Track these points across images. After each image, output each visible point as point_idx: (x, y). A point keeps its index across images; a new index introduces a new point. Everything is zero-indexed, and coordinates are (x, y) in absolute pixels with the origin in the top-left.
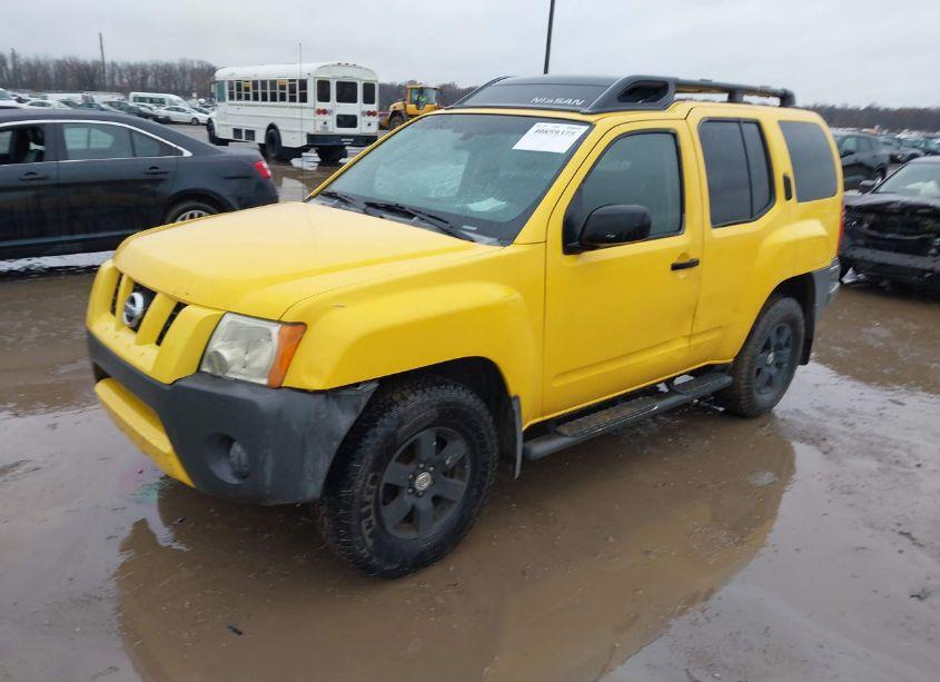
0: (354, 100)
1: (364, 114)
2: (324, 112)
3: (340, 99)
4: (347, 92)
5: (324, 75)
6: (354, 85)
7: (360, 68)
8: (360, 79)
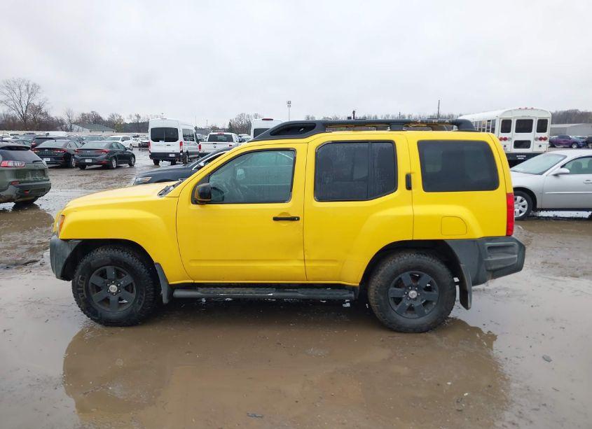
0: (530, 130)
1: (536, 139)
2: (505, 139)
3: (518, 131)
4: (524, 126)
5: (507, 117)
6: (531, 122)
7: (537, 110)
8: (535, 117)
